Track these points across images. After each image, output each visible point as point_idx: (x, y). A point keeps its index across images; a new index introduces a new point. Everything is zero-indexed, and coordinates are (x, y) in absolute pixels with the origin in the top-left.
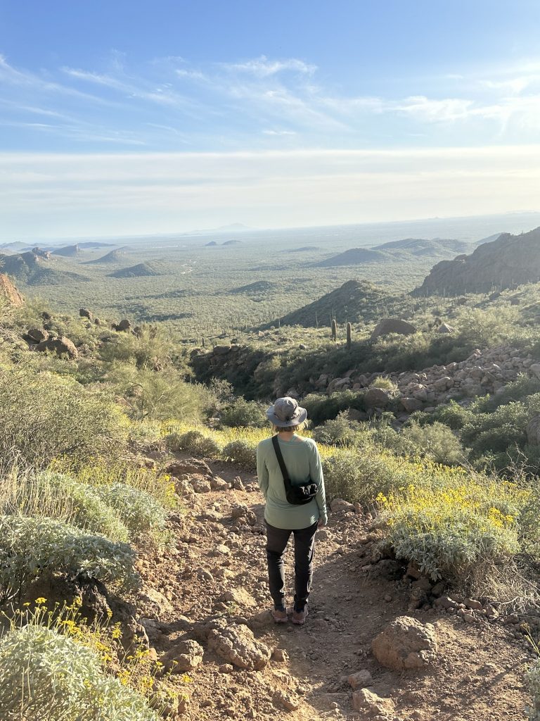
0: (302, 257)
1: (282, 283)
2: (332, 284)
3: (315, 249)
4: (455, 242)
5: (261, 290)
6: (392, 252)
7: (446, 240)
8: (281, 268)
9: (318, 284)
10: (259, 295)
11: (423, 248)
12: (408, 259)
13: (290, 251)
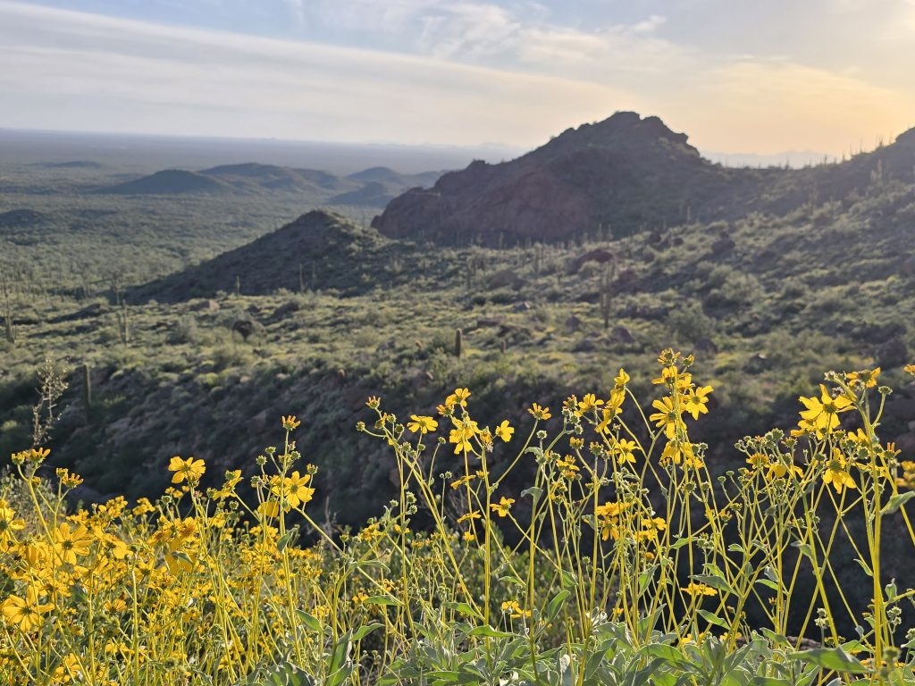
0: (76, 176)
1: (63, 216)
2: (154, 222)
3: (96, 165)
4: (320, 173)
5: (24, 224)
6: (232, 180)
7: (308, 171)
8: (42, 191)
9: (129, 221)
10: (21, 233)
11: (276, 178)
12: (257, 193)
13: (50, 165)
